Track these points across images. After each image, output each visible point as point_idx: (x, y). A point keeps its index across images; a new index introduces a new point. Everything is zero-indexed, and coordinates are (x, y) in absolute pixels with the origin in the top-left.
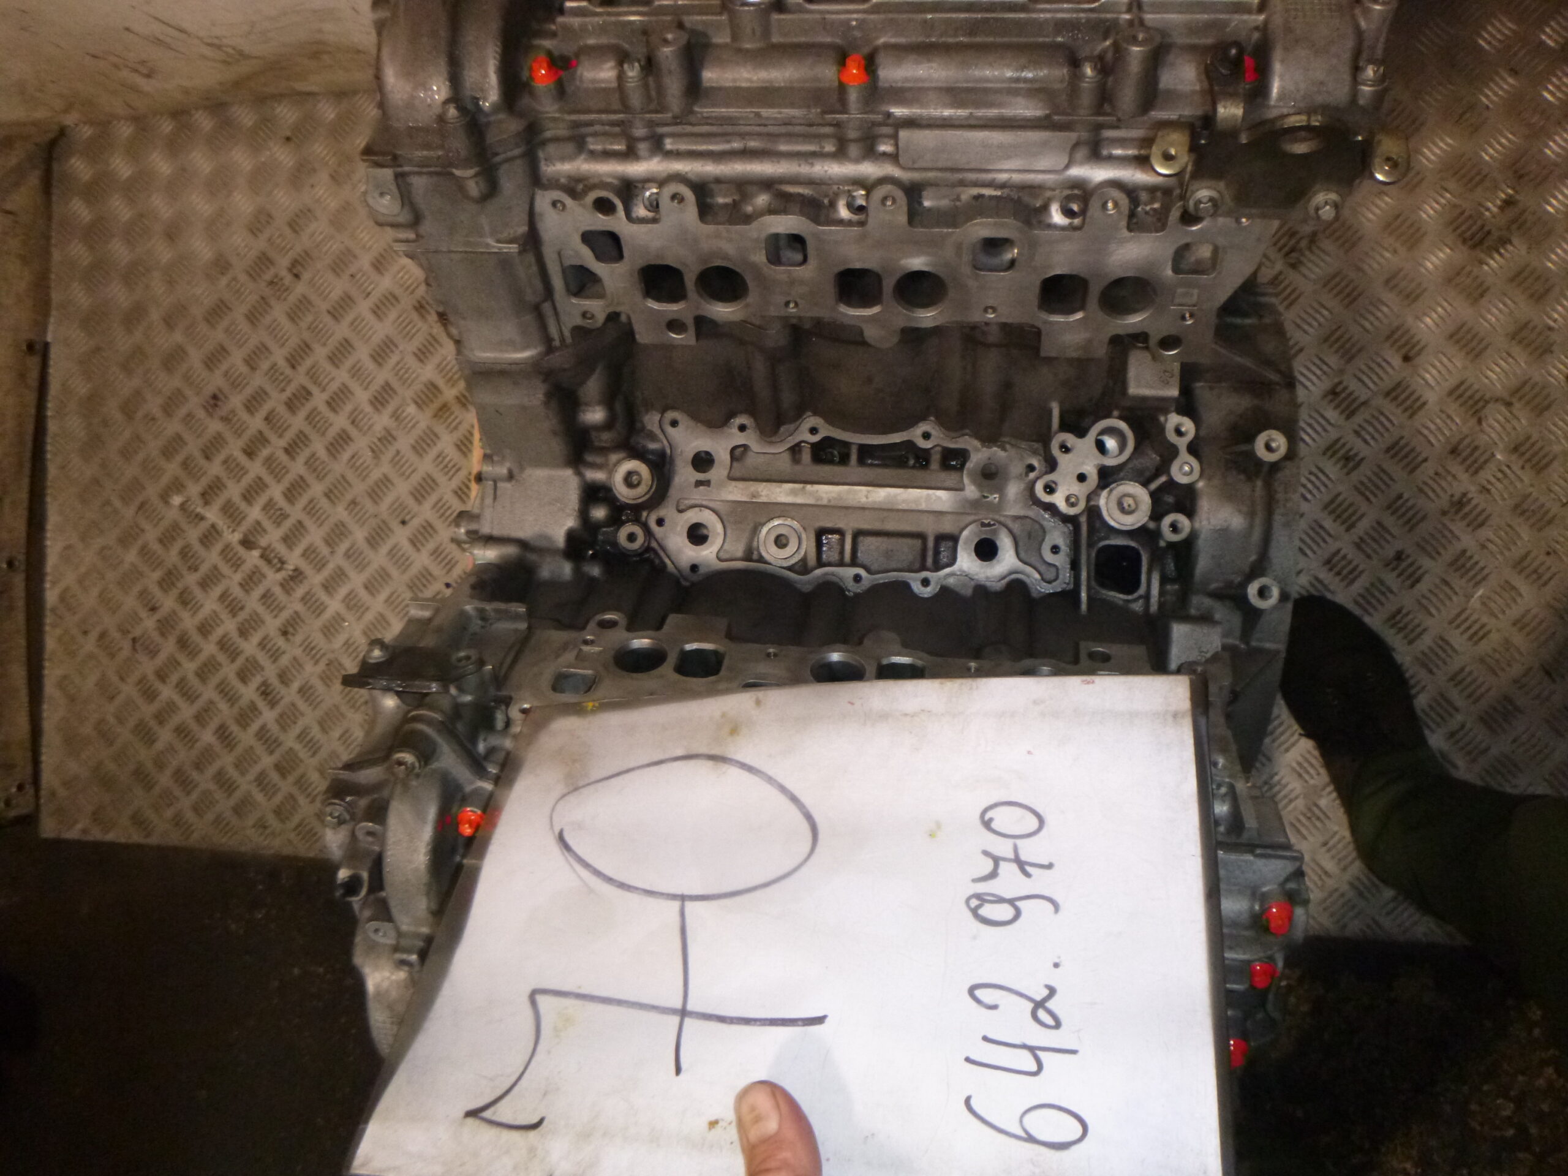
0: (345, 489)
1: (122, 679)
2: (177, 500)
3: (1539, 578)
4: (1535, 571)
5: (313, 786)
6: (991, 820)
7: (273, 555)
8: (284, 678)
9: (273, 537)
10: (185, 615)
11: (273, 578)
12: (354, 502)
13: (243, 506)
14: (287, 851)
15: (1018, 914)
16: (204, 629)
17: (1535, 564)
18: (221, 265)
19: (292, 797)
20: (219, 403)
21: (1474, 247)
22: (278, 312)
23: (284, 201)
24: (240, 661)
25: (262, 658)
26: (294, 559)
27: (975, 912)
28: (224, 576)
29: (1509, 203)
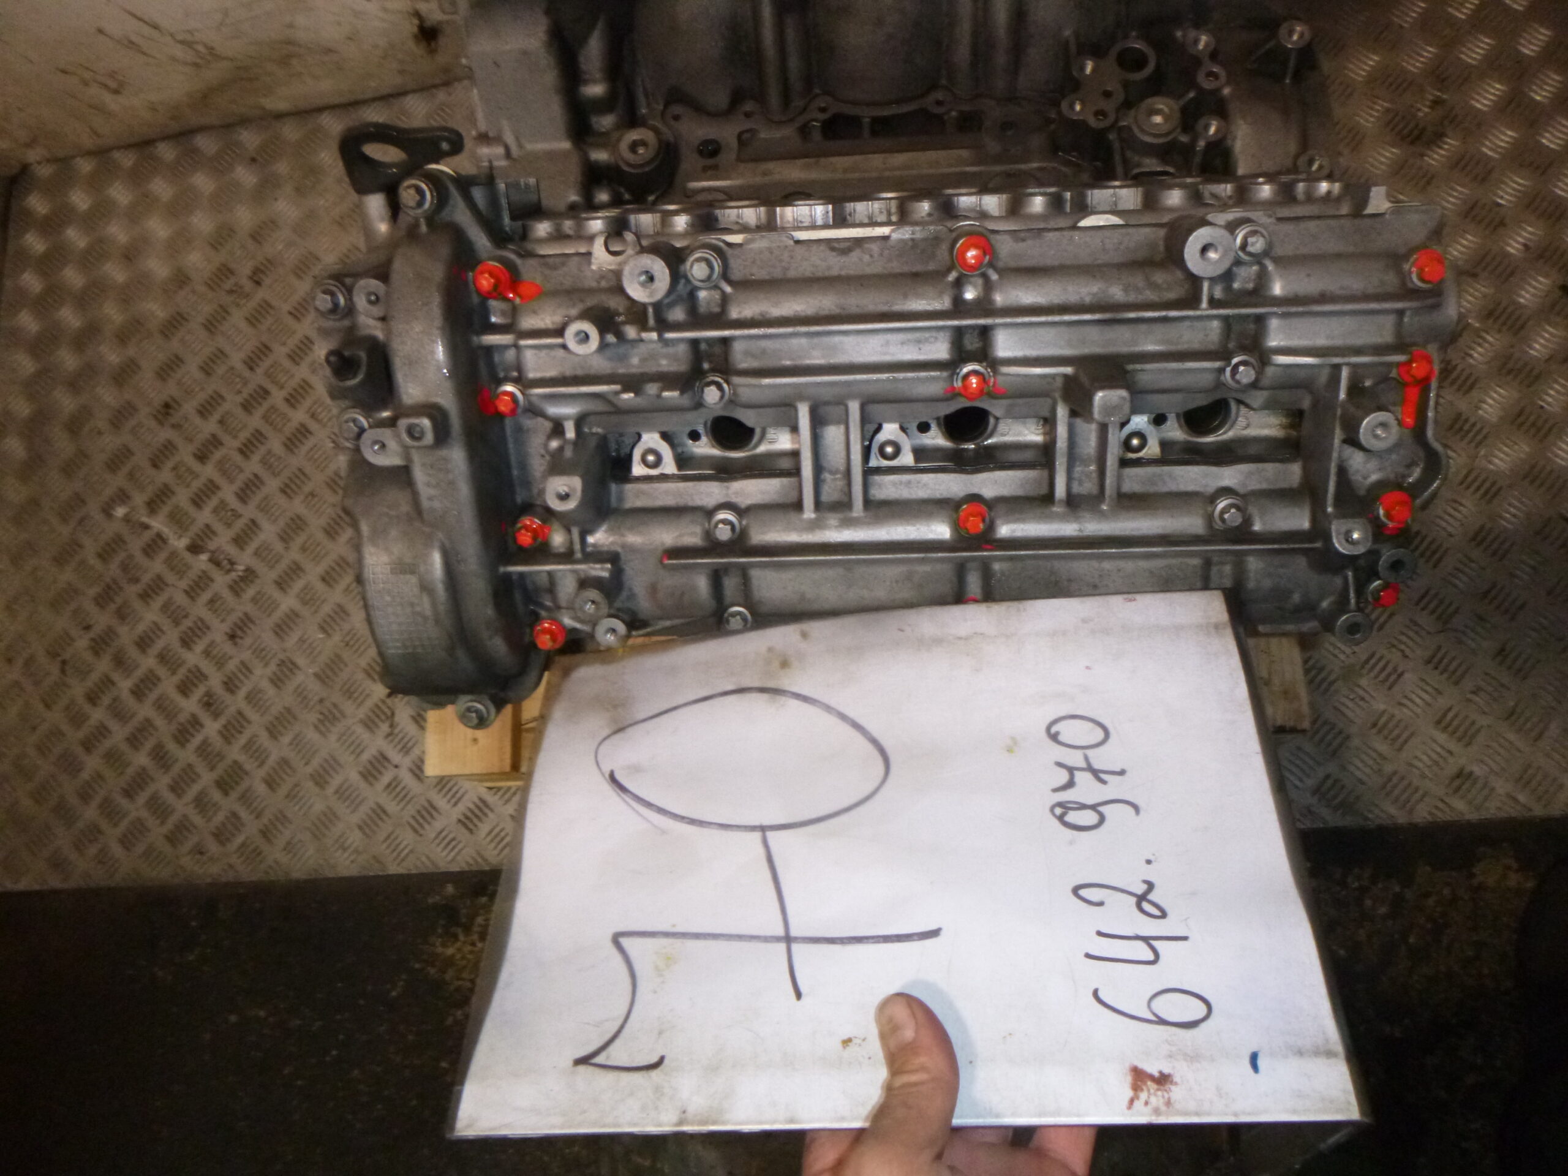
0: (303, 482)
1: (48, 706)
2: (120, 512)
3: (1539, 430)
4: (1533, 424)
5: (259, 800)
6: (1057, 734)
7: (222, 557)
8: (230, 685)
9: (222, 540)
10: (123, 630)
11: (221, 582)
12: (312, 494)
13: (191, 510)
14: (230, 877)
15: (1102, 819)
16: (143, 643)
17: (1532, 418)
18: (181, 279)
19: (235, 815)
20: (171, 411)
21: (1412, 143)
22: (237, 318)
23: (244, 217)
24: (182, 672)
25: (207, 667)
26: (245, 559)
27: (1061, 818)
28: (167, 585)
29: (1437, 103)
